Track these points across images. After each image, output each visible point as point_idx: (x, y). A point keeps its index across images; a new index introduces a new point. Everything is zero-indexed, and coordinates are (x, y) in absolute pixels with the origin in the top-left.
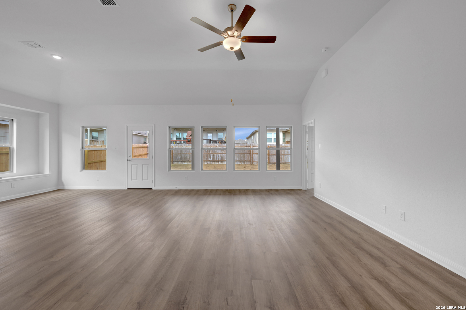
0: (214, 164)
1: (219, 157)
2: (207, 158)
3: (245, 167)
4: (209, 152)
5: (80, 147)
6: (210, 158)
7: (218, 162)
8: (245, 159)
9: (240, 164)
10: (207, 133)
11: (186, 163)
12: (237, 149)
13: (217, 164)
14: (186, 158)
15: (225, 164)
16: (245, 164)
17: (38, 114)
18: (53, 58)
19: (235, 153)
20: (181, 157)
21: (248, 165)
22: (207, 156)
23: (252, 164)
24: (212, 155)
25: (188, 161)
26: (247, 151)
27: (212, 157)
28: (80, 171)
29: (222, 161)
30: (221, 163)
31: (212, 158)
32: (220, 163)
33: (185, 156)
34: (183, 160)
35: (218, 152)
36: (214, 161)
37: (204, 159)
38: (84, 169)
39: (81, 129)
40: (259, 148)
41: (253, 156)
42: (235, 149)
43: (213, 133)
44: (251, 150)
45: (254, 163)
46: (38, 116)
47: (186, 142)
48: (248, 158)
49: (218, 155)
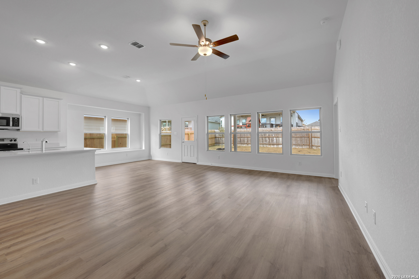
0: (269, 147)
1: (275, 141)
2: (263, 142)
3: (299, 151)
4: (265, 135)
5: (159, 133)
6: (266, 141)
7: (273, 145)
8: (302, 143)
9: (297, 147)
10: (270, 118)
11: (244, 145)
12: (294, 132)
13: (273, 147)
14: (244, 141)
15: (281, 148)
16: (303, 148)
17: (140, 114)
18: (137, 81)
19: (291, 137)
20: (240, 140)
21: (305, 150)
22: (262, 139)
23: (311, 148)
24: (267, 139)
25: (246, 144)
26: (305, 135)
27: (268, 140)
28: (159, 149)
29: (278, 144)
30: (277, 146)
31: (268, 142)
32: (275, 146)
33: (244, 140)
34: (242, 143)
35: (273, 135)
36: (270, 144)
37: (260, 142)
38: (161, 147)
39: (159, 122)
40: (321, 131)
41: (313, 139)
42: (291, 132)
43: (275, 117)
44: (310, 134)
45: (314, 147)
46: (140, 115)
47: (246, 127)
48: (307, 142)
49: (274, 139)
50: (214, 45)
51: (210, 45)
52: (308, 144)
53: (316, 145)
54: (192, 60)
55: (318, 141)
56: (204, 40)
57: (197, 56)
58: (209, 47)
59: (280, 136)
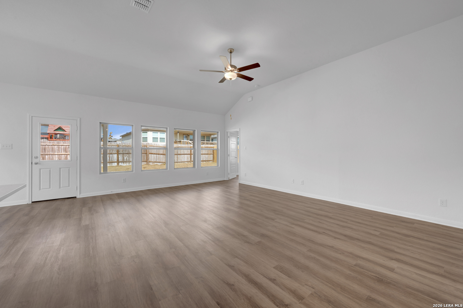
41: (150, 156)
45: (150, 163)
50: (239, 71)
51: (235, 70)
52: (146, 160)
53: (152, 161)
54: (220, 82)
55: (154, 157)
56: (229, 67)
57: (223, 80)
58: (234, 72)
59: (114, 152)
